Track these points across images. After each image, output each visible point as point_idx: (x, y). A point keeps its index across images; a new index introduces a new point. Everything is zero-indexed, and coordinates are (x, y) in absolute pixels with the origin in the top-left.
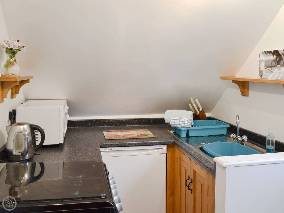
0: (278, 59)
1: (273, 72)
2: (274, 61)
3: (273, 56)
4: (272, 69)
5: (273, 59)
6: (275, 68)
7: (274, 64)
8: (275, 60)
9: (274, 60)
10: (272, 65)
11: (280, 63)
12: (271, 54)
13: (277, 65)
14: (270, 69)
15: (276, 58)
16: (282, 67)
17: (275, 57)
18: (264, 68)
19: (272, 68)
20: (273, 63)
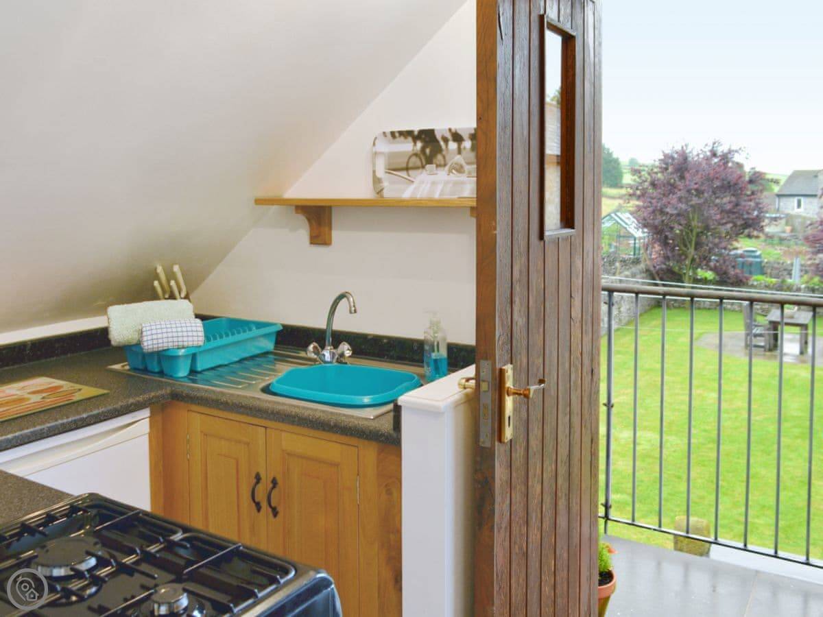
0: (428, 151)
1: (413, 182)
2: (416, 155)
3: (412, 144)
4: (409, 176)
5: (413, 150)
6: (420, 171)
7: (415, 161)
8: (419, 153)
9: (415, 152)
10: (411, 165)
11: (434, 161)
12: (410, 139)
13: (426, 164)
14: (404, 174)
15: (423, 149)
16: (439, 169)
17: (419, 145)
18: (386, 172)
19: (411, 172)
20: (414, 159)
